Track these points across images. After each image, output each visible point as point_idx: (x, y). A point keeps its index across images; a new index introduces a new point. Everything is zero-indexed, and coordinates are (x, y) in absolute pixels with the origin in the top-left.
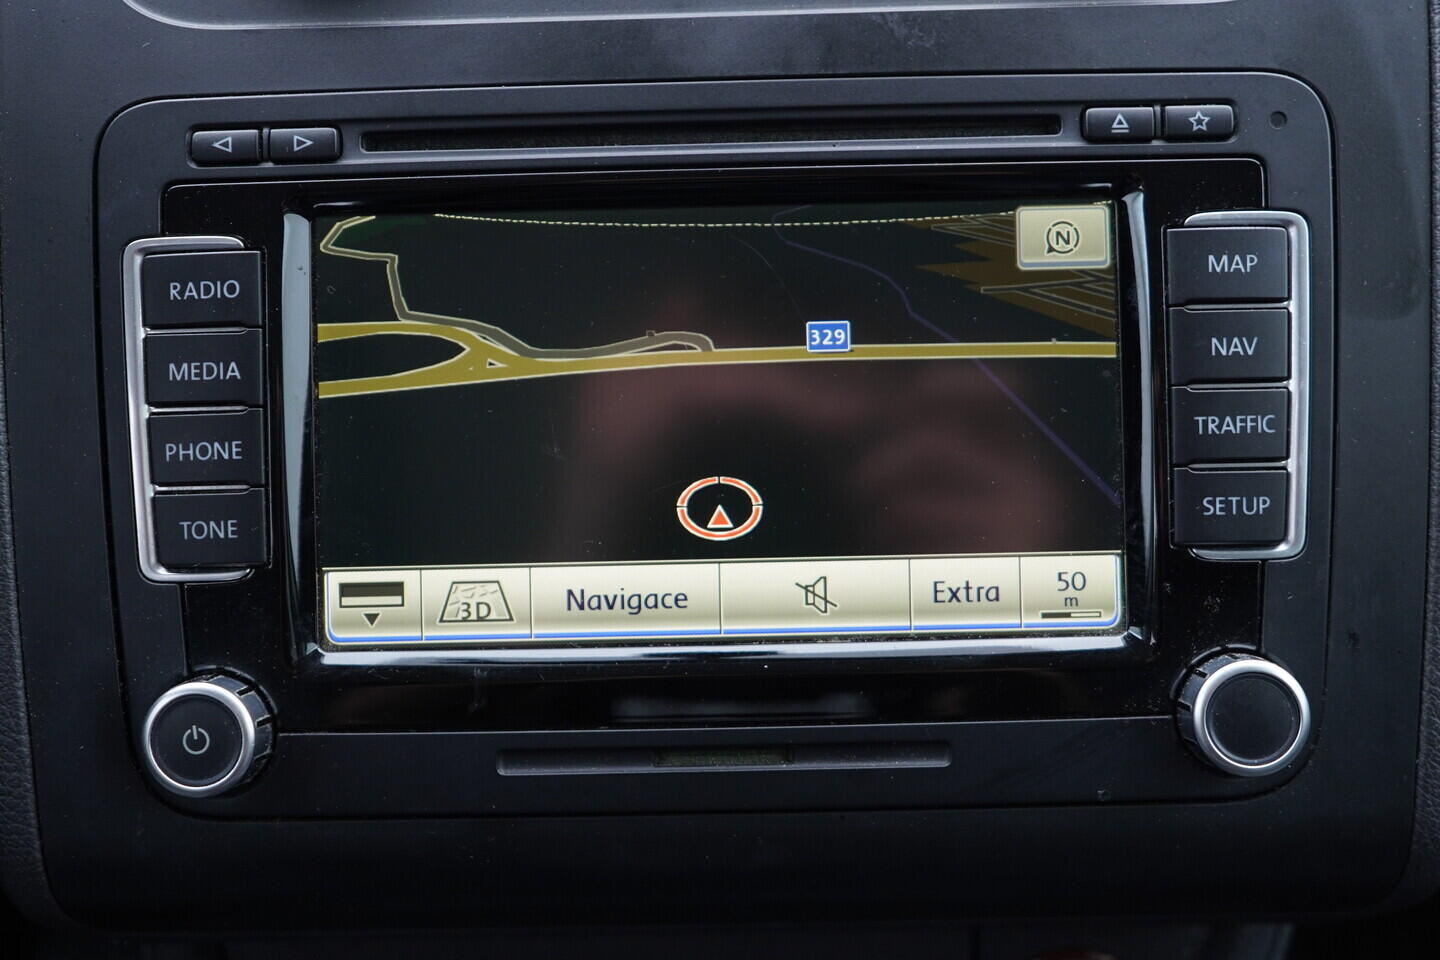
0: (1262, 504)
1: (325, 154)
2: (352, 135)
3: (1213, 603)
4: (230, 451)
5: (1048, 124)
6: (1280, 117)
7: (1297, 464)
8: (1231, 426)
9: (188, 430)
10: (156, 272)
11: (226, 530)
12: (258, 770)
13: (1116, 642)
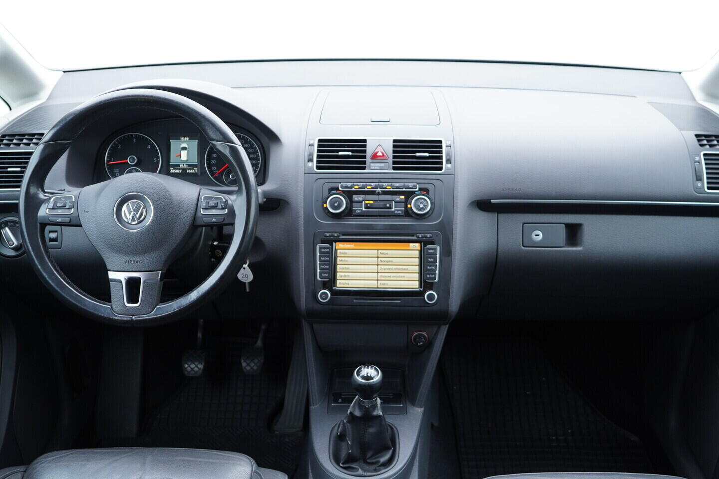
0: (433, 276)
1: (338, 236)
2: (341, 234)
3: (428, 286)
4: (327, 267)
5: (413, 236)
6: (437, 236)
7: (437, 272)
8: (431, 268)
9: (323, 265)
10: (320, 248)
11: (327, 275)
12: (330, 299)
13: (418, 290)
